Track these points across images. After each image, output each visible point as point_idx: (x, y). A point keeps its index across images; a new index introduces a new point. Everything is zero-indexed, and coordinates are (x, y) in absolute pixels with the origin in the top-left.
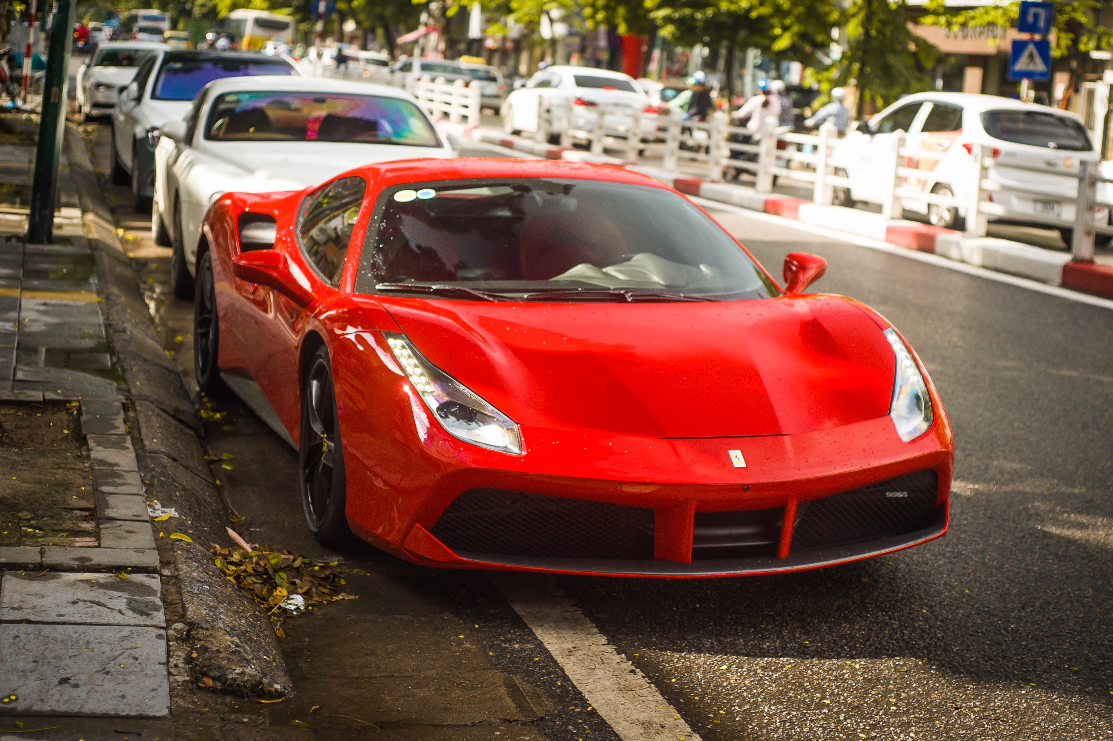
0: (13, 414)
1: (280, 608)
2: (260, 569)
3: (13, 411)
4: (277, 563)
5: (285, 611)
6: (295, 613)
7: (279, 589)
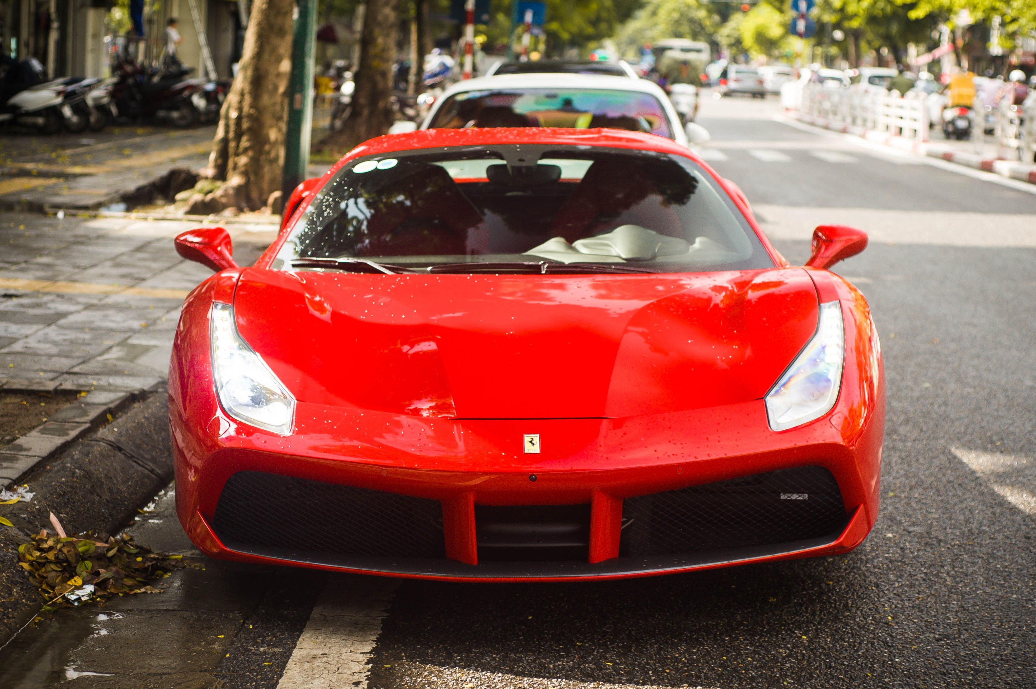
0: (18, 403)
1: (64, 597)
2: (61, 557)
3: (19, 400)
4: (87, 551)
5: (68, 600)
6: (76, 604)
7: (76, 578)
